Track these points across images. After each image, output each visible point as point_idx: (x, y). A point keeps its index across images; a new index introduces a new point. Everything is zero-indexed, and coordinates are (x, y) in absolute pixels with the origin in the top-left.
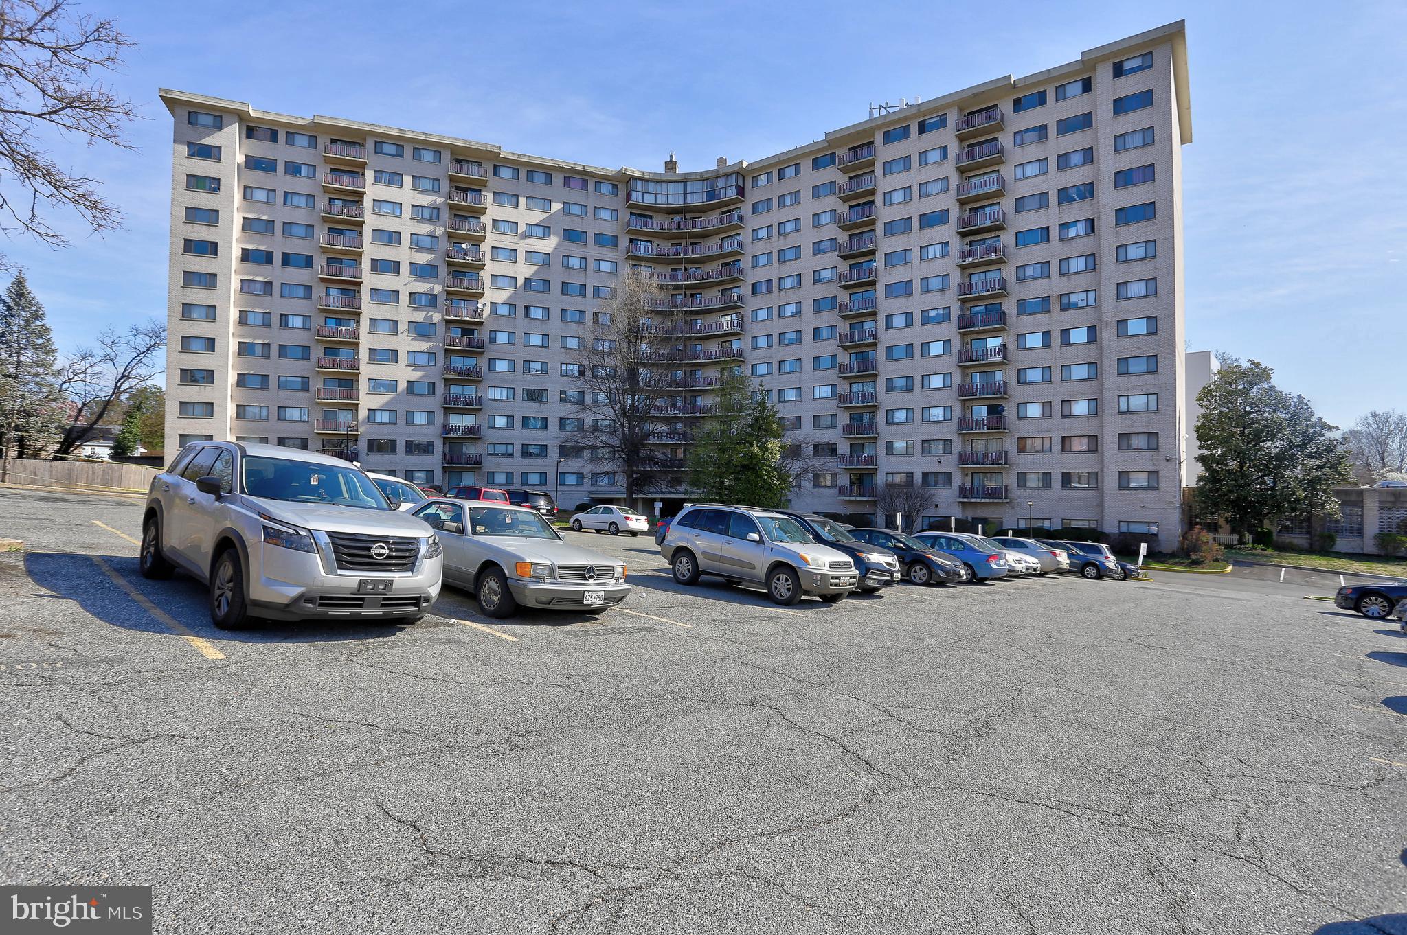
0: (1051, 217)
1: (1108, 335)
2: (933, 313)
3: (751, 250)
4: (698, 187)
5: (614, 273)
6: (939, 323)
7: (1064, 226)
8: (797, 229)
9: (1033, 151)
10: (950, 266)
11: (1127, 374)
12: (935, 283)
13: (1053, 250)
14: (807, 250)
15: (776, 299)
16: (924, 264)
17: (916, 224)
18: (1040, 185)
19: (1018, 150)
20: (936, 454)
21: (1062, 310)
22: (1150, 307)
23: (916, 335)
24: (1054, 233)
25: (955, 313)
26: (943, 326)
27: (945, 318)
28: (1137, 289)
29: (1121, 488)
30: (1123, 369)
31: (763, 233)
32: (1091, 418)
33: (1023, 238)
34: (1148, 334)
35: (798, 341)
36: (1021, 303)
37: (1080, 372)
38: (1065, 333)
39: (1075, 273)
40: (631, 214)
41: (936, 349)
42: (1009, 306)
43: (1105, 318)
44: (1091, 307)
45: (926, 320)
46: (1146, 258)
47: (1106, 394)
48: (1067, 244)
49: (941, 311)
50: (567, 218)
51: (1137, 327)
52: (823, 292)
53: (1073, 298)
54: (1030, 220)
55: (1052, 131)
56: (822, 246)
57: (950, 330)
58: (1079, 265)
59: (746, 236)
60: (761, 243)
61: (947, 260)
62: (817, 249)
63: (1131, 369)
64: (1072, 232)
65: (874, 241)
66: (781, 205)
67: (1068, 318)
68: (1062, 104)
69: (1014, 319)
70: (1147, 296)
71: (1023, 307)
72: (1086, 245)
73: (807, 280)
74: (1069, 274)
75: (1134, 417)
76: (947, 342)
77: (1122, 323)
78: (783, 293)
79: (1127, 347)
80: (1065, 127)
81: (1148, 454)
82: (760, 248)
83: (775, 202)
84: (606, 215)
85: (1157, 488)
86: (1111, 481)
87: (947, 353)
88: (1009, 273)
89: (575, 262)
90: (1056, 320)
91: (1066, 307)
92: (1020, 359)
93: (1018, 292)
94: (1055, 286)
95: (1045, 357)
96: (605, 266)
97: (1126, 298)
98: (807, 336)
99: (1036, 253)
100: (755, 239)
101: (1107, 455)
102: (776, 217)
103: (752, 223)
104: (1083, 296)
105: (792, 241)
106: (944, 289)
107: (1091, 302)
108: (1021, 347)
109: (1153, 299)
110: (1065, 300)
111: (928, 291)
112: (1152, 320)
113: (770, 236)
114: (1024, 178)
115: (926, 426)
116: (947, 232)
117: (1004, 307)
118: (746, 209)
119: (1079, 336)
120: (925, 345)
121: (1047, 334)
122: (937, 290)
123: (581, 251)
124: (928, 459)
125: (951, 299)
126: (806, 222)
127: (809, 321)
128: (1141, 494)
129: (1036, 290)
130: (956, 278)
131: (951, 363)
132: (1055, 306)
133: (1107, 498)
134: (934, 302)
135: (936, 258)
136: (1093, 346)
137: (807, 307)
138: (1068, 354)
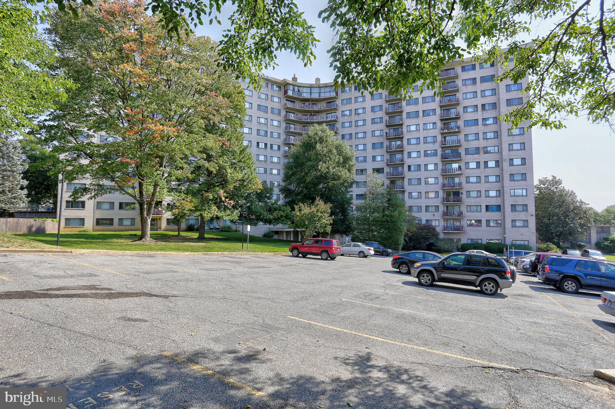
0: (479, 115)
1: (506, 164)
2: (429, 152)
3: (341, 120)
4: (316, 90)
5: (279, 126)
6: (432, 156)
7: (484, 119)
8: (364, 113)
9: (471, 88)
10: (437, 132)
11: (514, 180)
12: (429, 140)
13: (480, 129)
14: (369, 122)
15: (354, 142)
16: (425, 131)
17: (421, 114)
18: (474, 102)
19: (464, 87)
20: (431, 212)
21: (484, 153)
22: (522, 154)
23: (422, 161)
24: (480, 122)
25: (439, 153)
26: (434, 158)
27: (435, 154)
28: (516, 147)
29: (513, 226)
30: (512, 178)
31: (347, 113)
32: (498, 198)
33: (467, 123)
34: (522, 165)
35: (365, 161)
36: (467, 150)
37: (492, 179)
38: (486, 163)
39: (490, 139)
40: (287, 100)
41: (431, 167)
42: (462, 151)
43: (504, 157)
44: (497, 153)
45: (426, 155)
46: (520, 134)
47: (505, 188)
48: (486, 127)
49: (433, 151)
50: (260, 100)
51: (517, 162)
52: (376, 140)
53: (489, 149)
54: (470, 116)
55: (478, 80)
56: (376, 120)
57: (437, 159)
58: (490, 135)
59: (339, 114)
60: (346, 117)
61: (435, 130)
62: (373, 121)
63: (515, 179)
64: (488, 122)
65: (401, 120)
66: (356, 102)
67: (486, 157)
68: (482, 70)
69: (464, 156)
70: (521, 149)
71: (467, 151)
72: (495, 128)
73: (369, 135)
74: (487, 139)
75: (517, 198)
76: (436, 165)
77: (511, 160)
78: (357, 140)
79: (514, 170)
80: (484, 79)
81: (524, 213)
82: (346, 119)
83: (353, 100)
84: (276, 100)
85: (527, 226)
86: (508, 224)
87: (436, 169)
88: (461, 137)
89: (262, 121)
90: (482, 158)
91: (486, 152)
92: (467, 172)
93: (465, 145)
94: (481, 143)
95: (478, 172)
96: (275, 123)
97: (513, 150)
98: (369, 159)
99: (473, 129)
100: (344, 115)
101: (506, 213)
102: (353, 106)
103: (341, 108)
104: (493, 148)
105: (361, 117)
106: (434, 142)
107: (496, 150)
108: (468, 168)
109: (523, 151)
110: (485, 149)
111: (427, 143)
112: (524, 159)
113: (350, 115)
114: (467, 99)
115: (427, 200)
116: (436, 118)
117: (460, 151)
118: (338, 102)
119: (492, 164)
120: (426, 165)
121: (478, 163)
122: (431, 143)
123: (266, 116)
124: (428, 214)
125: (437, 146)
126: (369, 109)
127: (370, 152)
128: (521, 229)
129: (474, 144)
130: (439, 138)
131: (438, 173)
132: (482, 152)
133: (507, 231)
134: (430, 147)
135: (430, 129)
136: (497, 169)
137: (369, 146)
138: (487, 172)
